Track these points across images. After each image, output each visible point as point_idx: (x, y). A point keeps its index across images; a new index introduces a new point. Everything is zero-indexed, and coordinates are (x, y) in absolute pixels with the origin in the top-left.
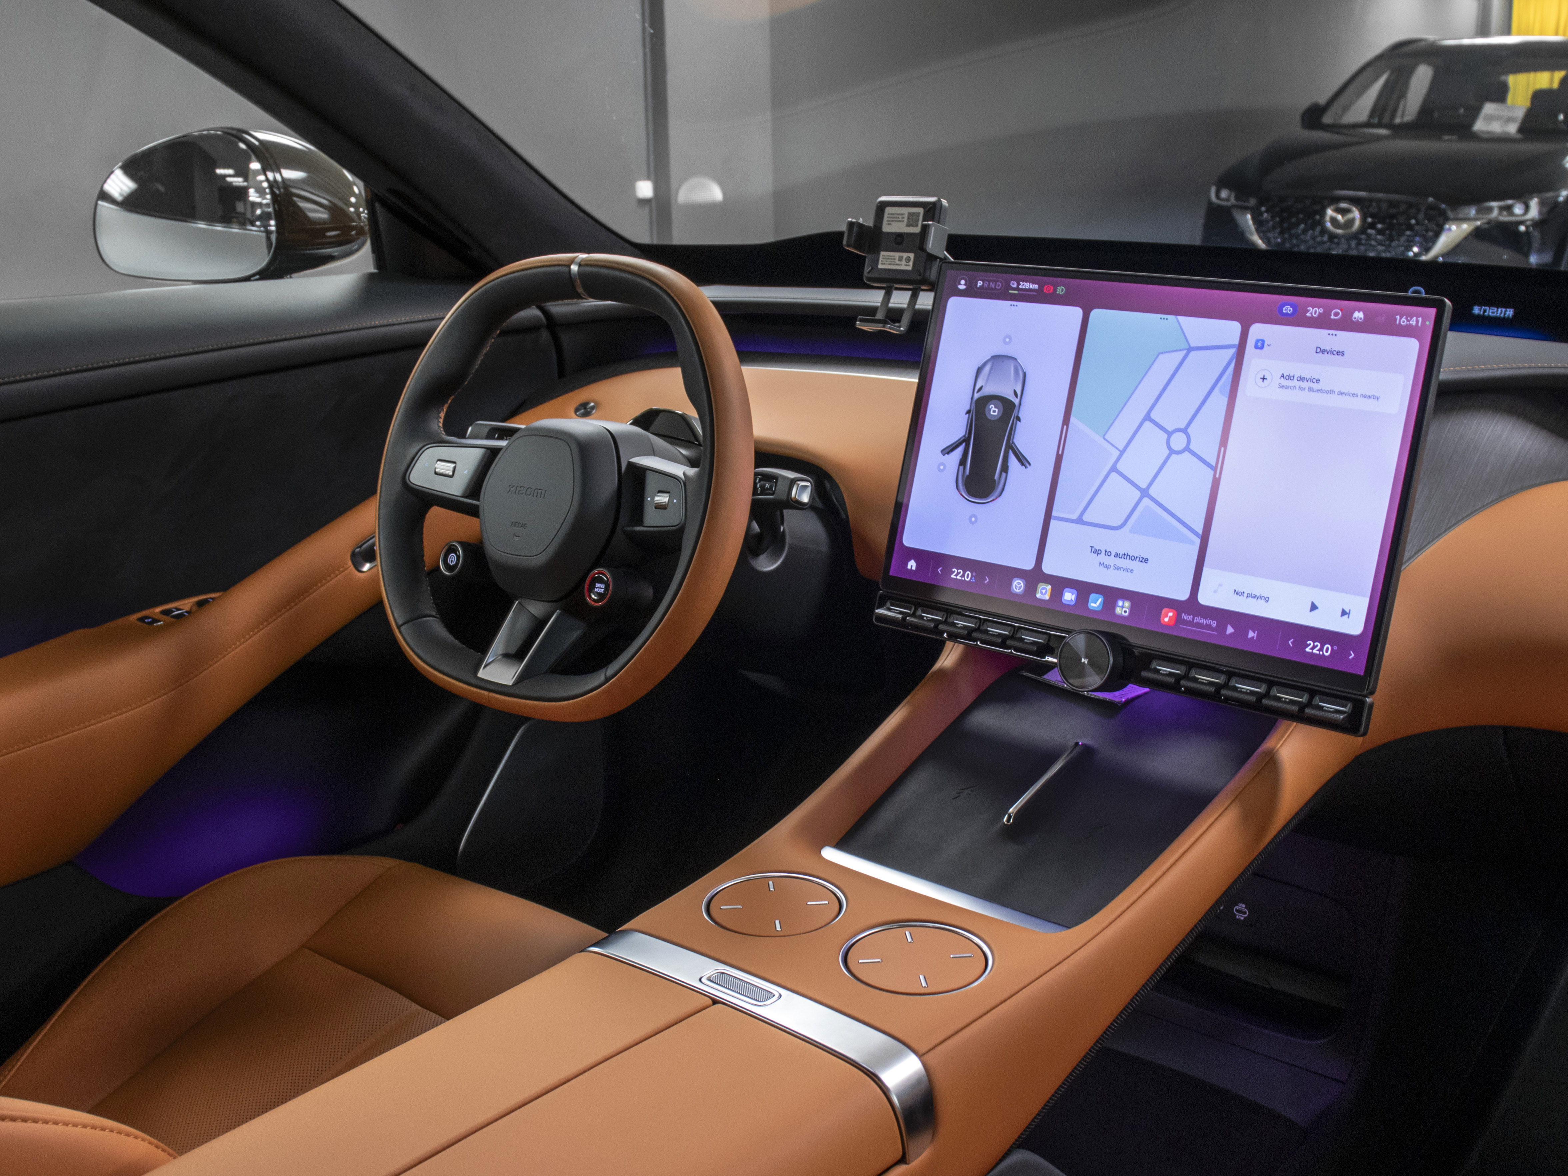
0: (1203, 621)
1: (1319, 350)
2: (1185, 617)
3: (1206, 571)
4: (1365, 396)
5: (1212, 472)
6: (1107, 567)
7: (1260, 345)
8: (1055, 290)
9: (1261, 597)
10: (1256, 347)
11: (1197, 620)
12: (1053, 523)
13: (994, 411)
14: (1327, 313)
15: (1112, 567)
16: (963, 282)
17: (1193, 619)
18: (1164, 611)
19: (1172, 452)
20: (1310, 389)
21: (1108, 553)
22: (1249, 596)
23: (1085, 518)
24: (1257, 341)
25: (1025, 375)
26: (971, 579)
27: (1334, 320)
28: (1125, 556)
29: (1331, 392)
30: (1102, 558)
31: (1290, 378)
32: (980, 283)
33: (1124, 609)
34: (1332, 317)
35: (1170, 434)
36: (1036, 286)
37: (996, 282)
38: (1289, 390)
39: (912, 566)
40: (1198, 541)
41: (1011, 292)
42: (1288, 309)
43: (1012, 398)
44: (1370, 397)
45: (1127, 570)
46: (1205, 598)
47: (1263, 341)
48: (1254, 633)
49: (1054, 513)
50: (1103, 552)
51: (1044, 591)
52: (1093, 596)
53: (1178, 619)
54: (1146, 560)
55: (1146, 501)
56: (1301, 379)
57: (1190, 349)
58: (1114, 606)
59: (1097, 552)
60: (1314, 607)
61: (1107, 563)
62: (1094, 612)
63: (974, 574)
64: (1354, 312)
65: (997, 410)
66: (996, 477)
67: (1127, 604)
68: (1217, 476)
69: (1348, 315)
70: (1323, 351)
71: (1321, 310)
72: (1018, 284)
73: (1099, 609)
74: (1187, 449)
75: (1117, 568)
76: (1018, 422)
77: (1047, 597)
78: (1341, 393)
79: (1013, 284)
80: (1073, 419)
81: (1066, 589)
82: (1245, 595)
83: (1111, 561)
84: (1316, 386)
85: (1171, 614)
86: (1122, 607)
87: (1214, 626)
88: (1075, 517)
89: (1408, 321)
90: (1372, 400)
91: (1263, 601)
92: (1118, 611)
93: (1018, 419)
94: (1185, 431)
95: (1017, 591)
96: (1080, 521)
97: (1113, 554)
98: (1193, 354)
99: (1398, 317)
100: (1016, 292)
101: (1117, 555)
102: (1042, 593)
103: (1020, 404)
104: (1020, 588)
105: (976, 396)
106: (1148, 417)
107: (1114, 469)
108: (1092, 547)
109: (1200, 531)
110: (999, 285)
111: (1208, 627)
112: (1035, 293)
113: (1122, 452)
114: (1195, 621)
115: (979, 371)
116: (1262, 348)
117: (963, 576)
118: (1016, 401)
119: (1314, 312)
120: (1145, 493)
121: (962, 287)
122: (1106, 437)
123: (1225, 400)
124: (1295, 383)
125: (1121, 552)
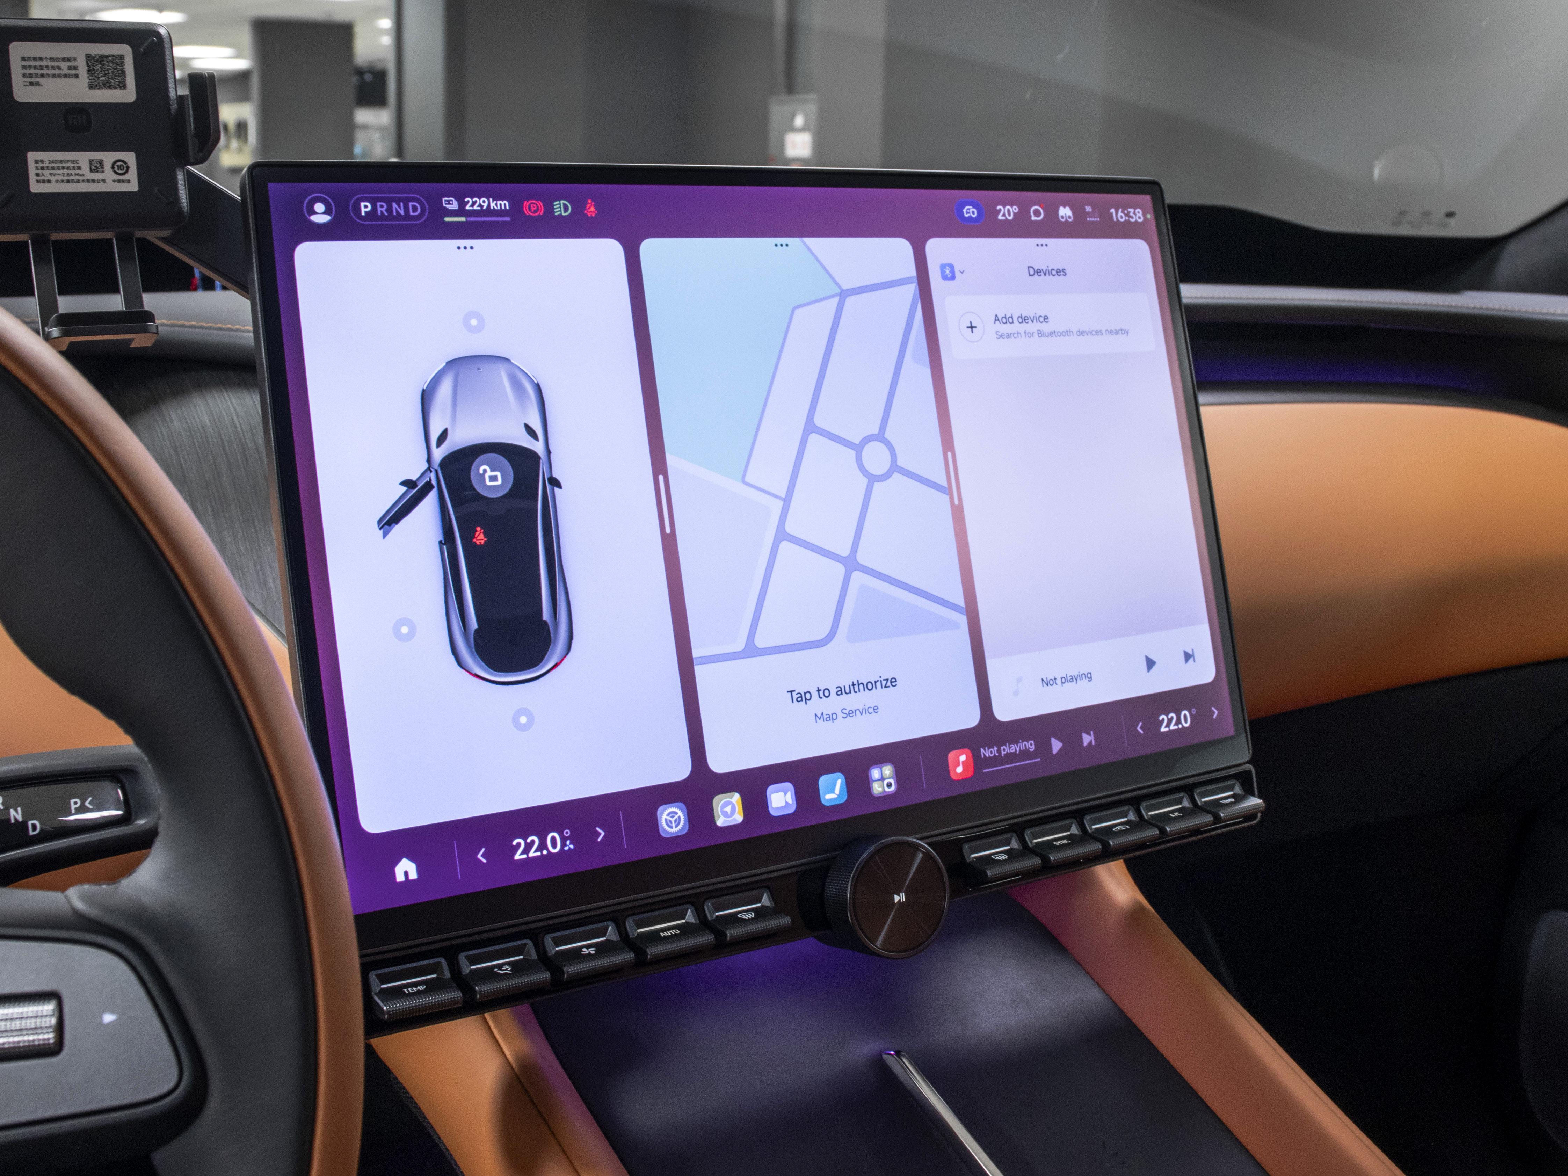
0: (1014, 748)
1: (1032, 272)
2: (986, 753)
3: (992, 666)
4: (1111, 332)
5: (947, 498)
6: (831, 718)
7: (949, 273)
8: (550, 209)
9: (1081, 676)
10: (945, 278)
11: (1006, 750)
12: (700, 671)
13: (493, 478)
14: (1023, 215)
15: (840, 715)
16: (319, 207)
17: (999, 751)
18: (951, 755)
19: (873, 479)
20: (1041, 334)
21: (824, 693)
22: (1065, 680)
23: (761, 641)
24: (943, 267)
25: (538, 389)
26: (564, 844)
27: (1036, 221)
28: (856, 686)
29: (1068, 333)
30: (817, 705)
31: (1007, 320)
32: (365, 208)
33: (886, 782)
34: (1033, 218)
35: (858, 448)
36: (504, 204)
37: (406, 201)
38: (1012, 340)
39: (406, 873)
40: (962, 620)
41: (447, 219)
42: (969, 211)
43: (525, 441)
44: (1117, 333)
45: (866, 711)
46: (1004, 712)
47: (952, 267)
48: (1089, 734)
49: (696, 653)
50: (815, 694)
51: (728, 809)
52: (824, 781)
53: (977, 762)
54: (893, 682)
55: (857, 577)
56: (1024, 319)
57: (844, 295)
58: (866, 782)
59: (803, 697)
60: (1150, 663)
61: (828, 711)
62: (835, 808)
63: (567, 833)
64: (1058, 209)
65: (498, 474)
66: (546, 615)
67: (888, 770)
68: (956, 502)
69: (1052, 213)
70: (1038, 272)
71: (1015, 209)
72: (462, 204)
73: (843, 800)
74: (895, 468)
75: (850, 714)
76: (556, 489)
77: (739, 818)
78: (1081, 333)
79: (449, 202)
80: (671, 460)
81: (771, 788)
82: (1059, 681)
83: (834, 704)
84: (1046, 328)
85: (963, 758)
86: (882, 779)
87: (1032, 748)
88: (739, 645)
89: (1128, 215)
90: (1120, 336)
91: (1085, 681)
92: (877, 788)
93: (555, 483)
94: (880, 437)
95: (674, 830)
96: (751, 650)
97: (833, 691)
98: (850, 301)
99: (1113, 211)
100: (463, 219)
101: (840, 691)
102: (725, 814)
103: (549, 452)
104: (678, 822)
105: (438, 454)
106: (810, 427)
107: (782, 535)
108: (791, 692)
109: (961, 603)
110: (415, 209)
111: (1025, 754)
112: (508, 219)
113: (787, 501)
114: (1003, 753)
115: (426, 398)
116: (953, 277)
117: (542, 846)
118: (538, 447)
119: (1007, 212)
120: (851, 564)
121: (320, 216)
122: (747, 479)
123: (925, 373)
124: (1016, 327)
125: (846, 683)
